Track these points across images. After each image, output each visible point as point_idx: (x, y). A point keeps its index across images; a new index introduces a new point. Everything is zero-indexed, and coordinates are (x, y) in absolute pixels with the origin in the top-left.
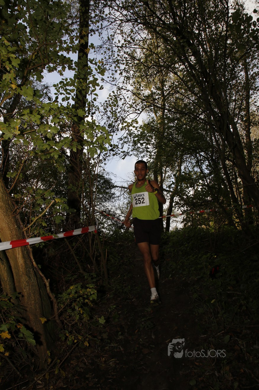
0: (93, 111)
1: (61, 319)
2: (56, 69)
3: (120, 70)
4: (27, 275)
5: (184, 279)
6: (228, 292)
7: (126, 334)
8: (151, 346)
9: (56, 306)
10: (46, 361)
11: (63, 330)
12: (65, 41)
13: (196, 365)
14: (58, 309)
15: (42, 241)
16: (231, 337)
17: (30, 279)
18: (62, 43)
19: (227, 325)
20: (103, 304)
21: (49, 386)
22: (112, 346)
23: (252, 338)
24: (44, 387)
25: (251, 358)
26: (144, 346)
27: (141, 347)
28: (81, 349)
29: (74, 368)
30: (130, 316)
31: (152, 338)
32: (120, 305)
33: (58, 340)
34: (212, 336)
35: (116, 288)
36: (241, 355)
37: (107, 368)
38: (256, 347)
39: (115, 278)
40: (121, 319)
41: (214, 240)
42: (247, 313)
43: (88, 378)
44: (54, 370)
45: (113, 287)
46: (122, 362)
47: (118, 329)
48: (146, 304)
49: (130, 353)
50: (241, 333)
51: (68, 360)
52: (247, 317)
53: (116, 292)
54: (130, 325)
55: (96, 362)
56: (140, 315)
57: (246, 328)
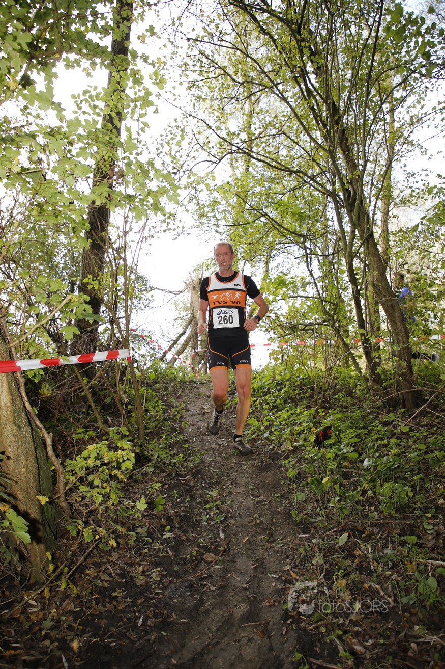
1: (68, 501)
4: (15, 423)
5: (271, 447)
6: (344, 470)
8: (219, 549)
9: (62, 479)
10: (44, 568)
12: (103, 14)
14: (65, 485)
15: (42, 366)
16: (349, 537)
17: (20, 430)
18: (98, 18)
19: (342, 519)
20: (136, 481)
21: (49, 609)
22: (155, 549)
23: (380, 538)
24: (41, 610)
25: (380, 569)
26: (207, 549)
27: (202, 551)
28: (102, 551)
29: (91, 582)
30: (182, 502)
31: (220, 538)
32: (165, 484)
33: (62, 537)
34: (317, 535)
35: (158, 457)
36: (365, 564)
37: (148, 582)
38: (388, 551)
39: (155, 440)
40: (167, 507)
41: (321, 388)
42: (374, 502)
43: (115, 598)
44: (59, 583)
45: (152, 456)
46: (171, 573)
47: (164, 522)
48: (208, 483)
49: (185, 559)
50: (363, 532)
51: (81, 569)
52: (373, 508)
53: (158, 462)
54: (184, 516)
55: (129, 572)
56: (199, 500)
57: (372, 525)
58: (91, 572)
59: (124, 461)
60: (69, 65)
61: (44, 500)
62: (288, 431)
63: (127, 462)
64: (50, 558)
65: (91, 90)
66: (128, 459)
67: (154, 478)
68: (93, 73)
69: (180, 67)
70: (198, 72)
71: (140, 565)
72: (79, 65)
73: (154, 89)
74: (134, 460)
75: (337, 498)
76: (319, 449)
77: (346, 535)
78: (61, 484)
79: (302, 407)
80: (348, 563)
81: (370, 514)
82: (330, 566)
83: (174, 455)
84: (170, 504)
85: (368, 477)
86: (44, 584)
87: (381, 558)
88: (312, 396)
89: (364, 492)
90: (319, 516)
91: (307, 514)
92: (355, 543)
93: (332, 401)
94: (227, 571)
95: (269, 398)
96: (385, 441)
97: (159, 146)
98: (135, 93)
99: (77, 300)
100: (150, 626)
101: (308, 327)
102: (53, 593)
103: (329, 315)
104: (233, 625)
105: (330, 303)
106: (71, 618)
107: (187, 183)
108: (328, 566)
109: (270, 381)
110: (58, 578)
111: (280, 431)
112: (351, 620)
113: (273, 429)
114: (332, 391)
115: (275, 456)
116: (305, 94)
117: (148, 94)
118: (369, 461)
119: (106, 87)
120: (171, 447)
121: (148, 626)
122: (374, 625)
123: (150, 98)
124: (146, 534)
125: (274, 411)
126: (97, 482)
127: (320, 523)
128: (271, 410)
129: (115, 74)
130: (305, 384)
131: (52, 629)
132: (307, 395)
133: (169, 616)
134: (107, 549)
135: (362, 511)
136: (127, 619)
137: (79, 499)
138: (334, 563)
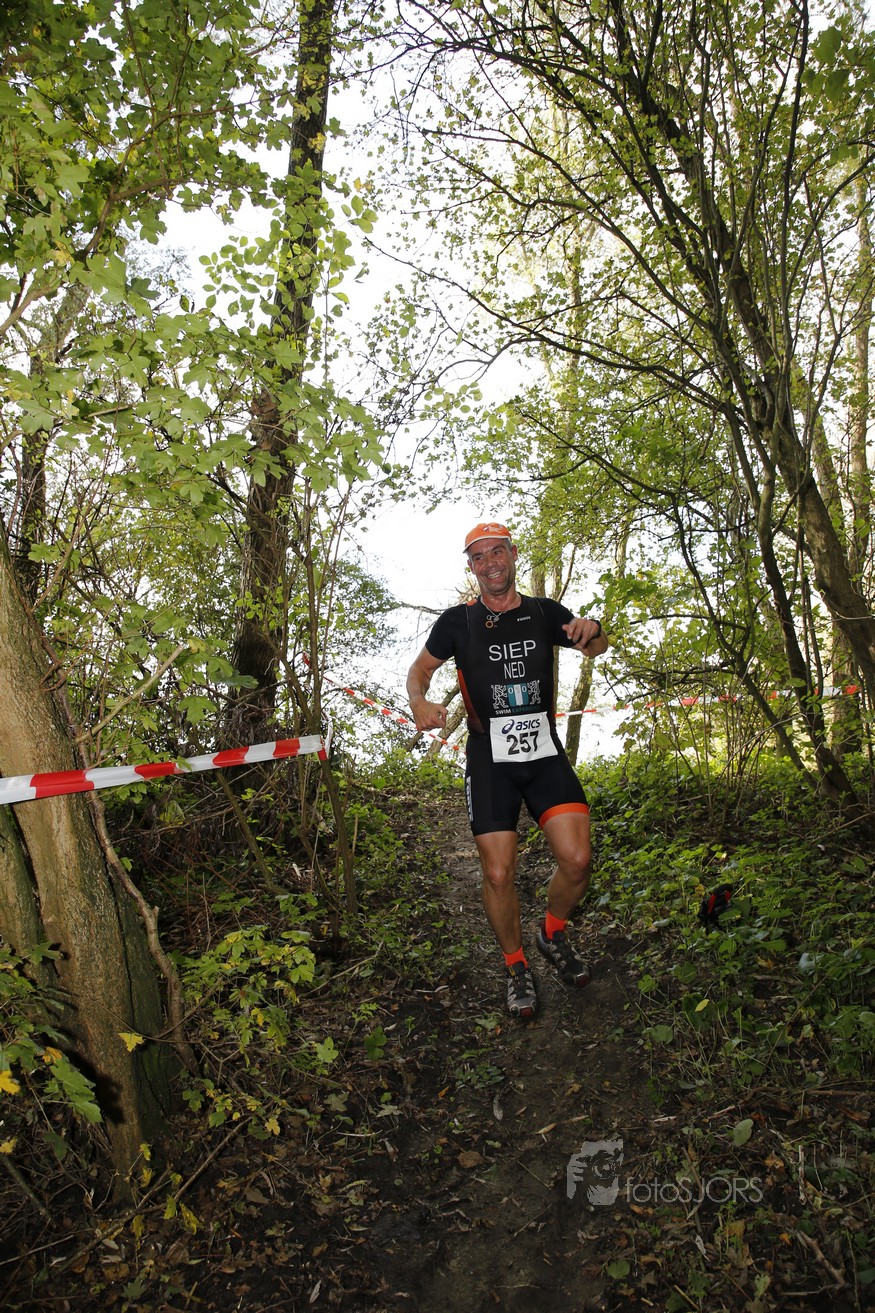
0: (330, 351)
1: (192, 1041)
2: (210, 202)
3: (430, 213)
4: (83, 890)
5: (612, 926)
6: (759, 977)
7: (408, 1100)
8: (490, 1143)
9: (177, 998)
10: (135, 1175)
11: (197, 1079)
12: (242, 106)
13: (634, 1213)
14: (183, 1008)
15: (139, 778)
16: (755, 1128)
17: (94, 904)
18: (233, 114)
19: (746, 1085)
20: (339, 996)
21: (142, 1259)
22: (359, 1139)
23: (826, 1131)
24: (125, 1260)
25: (819, 1201)
26: (464, 1142)
27: (455, 1145)
28: (256, 1142)
29: (227, 1205)
30: (423, 1040)
31: (494, 1118)
32: (394, 1002)
33: (179, 1111)
34: (694, 1119)
35: (384, 946)
36: (787, 1187)
37: (338, 1210)
38: (839, 1162)
39: (380, 913)
40: (392, 1051)
41: (722, 802)
42: (816, 1049)
43: (271, 1240)
44: (161, 1206)
45: (373, 943)
46: (386, 1191)
47: (382, 1082)
48: (479, 1002)
49: (418, 1162)
50: (790, 1116)
51: (210, 1177)
52: (815, 1062)
53: (382, 957)
54: (425, 1070)
55: (304, 1187)
56: (458, 1038)
57: (809, 1100)
58: (228, 1184)
59: (296, 966)
60: (189, 206)
61: (132, 1040)
62: (648, 892)
63: (303, 969)
64: (148, 1155)
65: (236, 245)
66: (304, 963)
67: (372, 990)
68: (234, 215)
69: (412, 185)
70: (447, 192)
71: (328, 1172)
73: (355, 234)
74: (314, 965)
75: (736, 1041)
76: (707, 933)
77: (749, 1122)
78: (175, 1007)
79: (681, 840)
81: (808, 1075)
83: (415, 942)
84: (398, 1043)
85: (806, 996)
86: (132, 1207)
87: (824, 1175)
88: (703, 817)
89: (797, 1026)
90: (700, 1078)
91: (675, 1071)
92: (771, 1141)
93: (746, 827)
94: (500, 1190)
95: (615, 822)
99: (203, 649)
100: (333, 1305)
101: (692, 676)
102: (151, 1225)
103: (733, 652)
105: (734, 627)
106: (181, 1279)
109: (617, 789)
110: (158, 1198)
111: (633, 892)
113: (618, 889)
114: (747, 805)
115: (618, 945)
116: (661, 215)
118: (811, 958)
120: (414, 924)
121: (327, 1302)
124: (342, 1108)
125: (623, 850)
127: (698, 1093)
128: (616, 847)
130: (691, 793)
131: (141, 1300)
132: (695, 814)
133: (373, 1284)
134: (264, 1137)
135: (791, 1068)
136: (290, 1286)
137: (216, 1035)
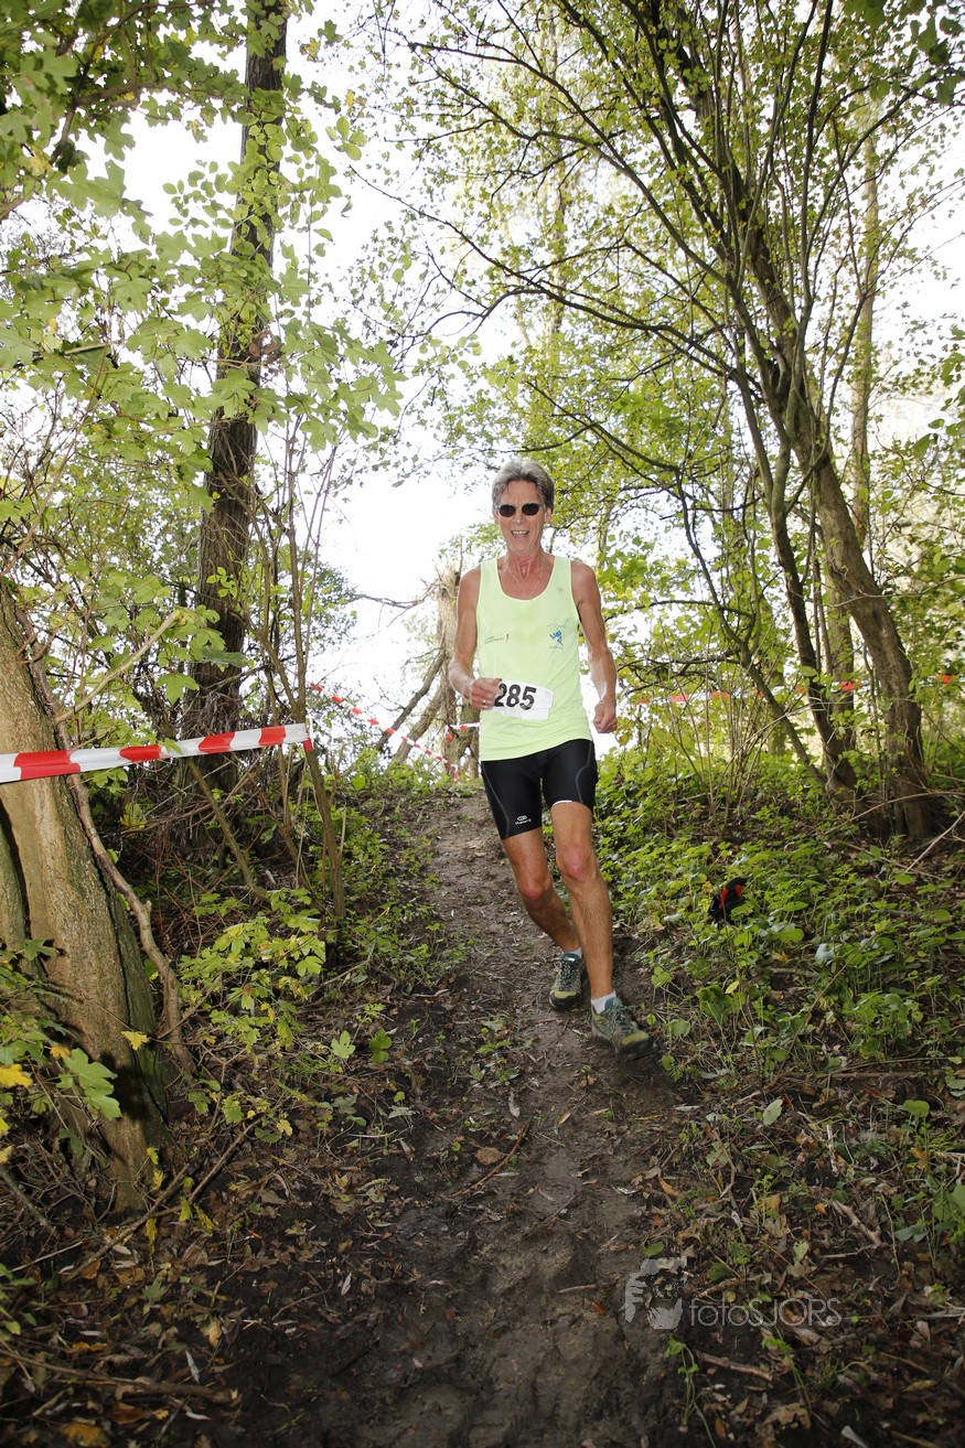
1: (189, 1043)
3: (416, 142)
4: (71, 883)
6: (775, 970)
8: (509, 1139)
9: (174, 998)
10: (143, 1180)
14: (181, 1009)
16: (783, 1110)
17: (84, 897)
19: (769, 1071)
20: (330, 1002)
21: (158, 1263)
22: (373, 1140)
23: (853, 1110)
24: (140, 1265)
25: (851, 1172)
26: (483, 1139)
27: (473, 1143)
28: (263, 1145)
29: (241, 1207)
30: (429, 1043)
31: (511, 1115)
32: (392, 1007)
33: (179, 1118)
34: (718, 1107)
35: (376, 951)
36: (818, 1164)
37: (359, 1207)
38: (869, 1136)
39: (368, 918)
40: (397, 1054)
41: (724, 800)
42: (838, 1035)
43: (293, 1238)
44: (175, 1209)
45: (363, 949)
46: (408, 1188)
47: (391, 1084)
48: (483, 1004)
49: (437, 1160)
50: (816, 1099)
51: (220, 1181)
52: (837, 1048)
53: (376, 963)
54: (434, 1072)
55: (319, 1188)
56: (464, 1040)
57: (834, 1083)
58: (241, 1187)
59: (302, 957)
60: (157, 117)
61: (137, 1039)
62: (653, 891)
63: (311, 960)
64: (155, 1159)
65: (205, 170)
66: (311, 953)
67: (367, 996)
68: (208, 132)
69: (397, 108)
70: (436, 119)
71: (343, 1173)
72: (177, 116)
73: (340, 161)
74: (323, 955)
75: (759, 1029)
76: (720, 927)
77: (778, 1102)
78: (172, 1007)
79: (684, 839)
80: (782, 1161)
81: (831, 1060)
82: (746, 1168)
83: (410, 947)
84: (403, 1047)
85: (826, 983)
86: (143, 1212)
87: (854, 1150)
88: (703, 817)
89: (817, 1014)
90: (721, 1067)
91: (695, 1063)
92: (799, 1121)
93: (748, 826)
94: (524, 1183)
95: (611, 823)
96: (863, 907)
97: (356, 285)
98: (300, 173)
99: (191, 621)
100: (367, 1295)
101: (693, 667)
102: (164, 1231)
103: (738, 641)
104: (540, 1291)
105: (739, 613)
106: (202, 1280)
107: (420, 361)
108: (739, 1168)
109: (612, 788)
110: (172, 1200)
111: (637, 892)
112: (789, 1277)
113: (620, 889)
114: (749, 804)
115: (626, 945)
116: (673, 155)
117: (328, 171)
118: (828, 949)
119: (237, 158)
120: (403, 930)
121: (361, 1293)
122: (837, 1287)
123: (333, 181)
124: (353, 1111)
125: (621, 850)
126: (248, 1003)
127: (722, 1081)
128: (616, 848)
129: (255, 130)
130: (689, 792)
131: (163, 1301)
132: (694, 814)
133: (405, 1274)
134: (274, 1139)
135: (813, 1054)
136: (319, 1280)
137: (212, 1040)
138: (754, 1162)
